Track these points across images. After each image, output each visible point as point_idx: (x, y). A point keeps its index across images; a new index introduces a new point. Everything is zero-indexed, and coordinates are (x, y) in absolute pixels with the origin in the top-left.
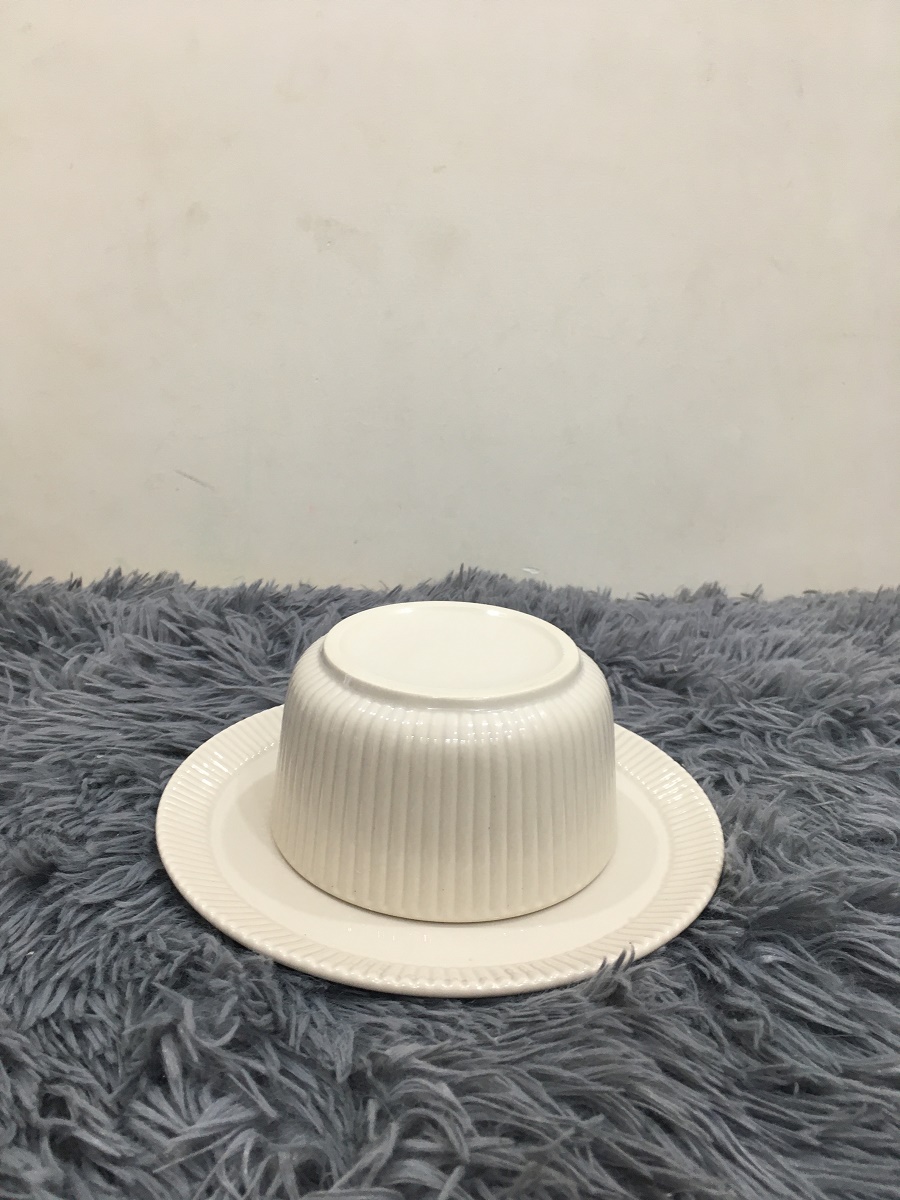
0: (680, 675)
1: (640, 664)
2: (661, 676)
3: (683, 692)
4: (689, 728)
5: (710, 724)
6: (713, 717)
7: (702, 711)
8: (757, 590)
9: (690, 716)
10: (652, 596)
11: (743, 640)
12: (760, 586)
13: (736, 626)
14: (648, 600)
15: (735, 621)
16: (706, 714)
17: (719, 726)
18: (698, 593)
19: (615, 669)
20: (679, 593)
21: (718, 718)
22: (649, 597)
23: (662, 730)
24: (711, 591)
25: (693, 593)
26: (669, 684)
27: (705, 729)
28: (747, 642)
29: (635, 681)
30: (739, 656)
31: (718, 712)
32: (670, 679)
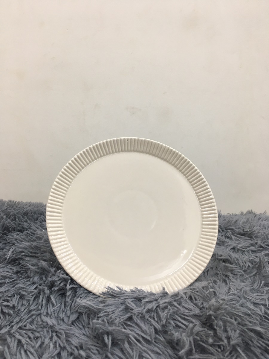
0: (250, 232)
1: (236, 230)
2: (244, 233)
3: (251, 237)
4: (257, 246)
5: (263, 245)
6: (263, 244)
7: (260, 242)
8: (265, 212)
9: (256, 243)
10: (232, 214)
11: (266, 224)
12: (266, 211)
13: (262, 220)
14: (231, 215)
15: (261, 219)
16: (261, 242)
17: (266, 246)
18: (247, 213)
19: (228, 231)
20: (240, 213)
21: (265, 244)
22: (231, 214)
23: (249, 247)
24: (250, 212)
25: (245, 213)
26: (246, 235)
27: (261, 247)
28: (267, 224)
29: (235, 234)
30: (265, 228)
31: (265, 242)
32: (247, 233)
